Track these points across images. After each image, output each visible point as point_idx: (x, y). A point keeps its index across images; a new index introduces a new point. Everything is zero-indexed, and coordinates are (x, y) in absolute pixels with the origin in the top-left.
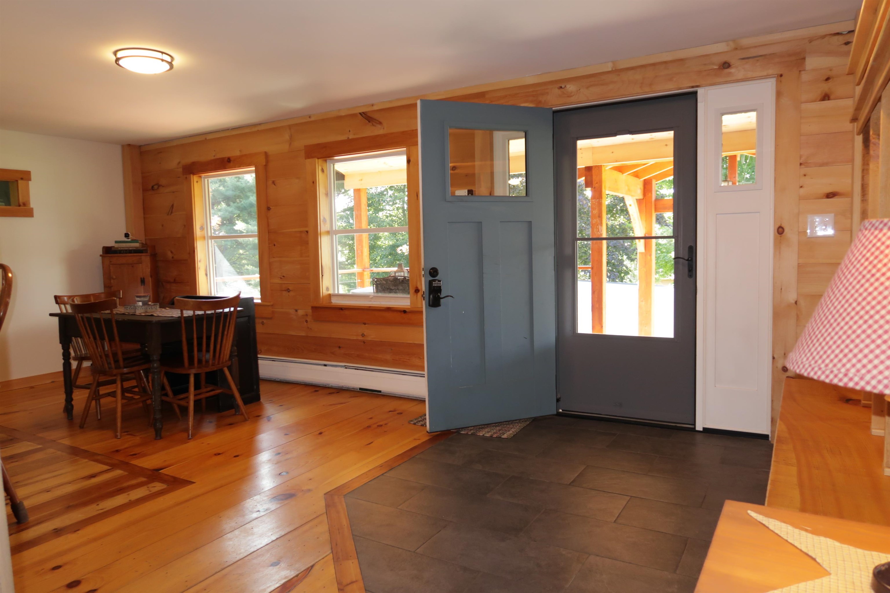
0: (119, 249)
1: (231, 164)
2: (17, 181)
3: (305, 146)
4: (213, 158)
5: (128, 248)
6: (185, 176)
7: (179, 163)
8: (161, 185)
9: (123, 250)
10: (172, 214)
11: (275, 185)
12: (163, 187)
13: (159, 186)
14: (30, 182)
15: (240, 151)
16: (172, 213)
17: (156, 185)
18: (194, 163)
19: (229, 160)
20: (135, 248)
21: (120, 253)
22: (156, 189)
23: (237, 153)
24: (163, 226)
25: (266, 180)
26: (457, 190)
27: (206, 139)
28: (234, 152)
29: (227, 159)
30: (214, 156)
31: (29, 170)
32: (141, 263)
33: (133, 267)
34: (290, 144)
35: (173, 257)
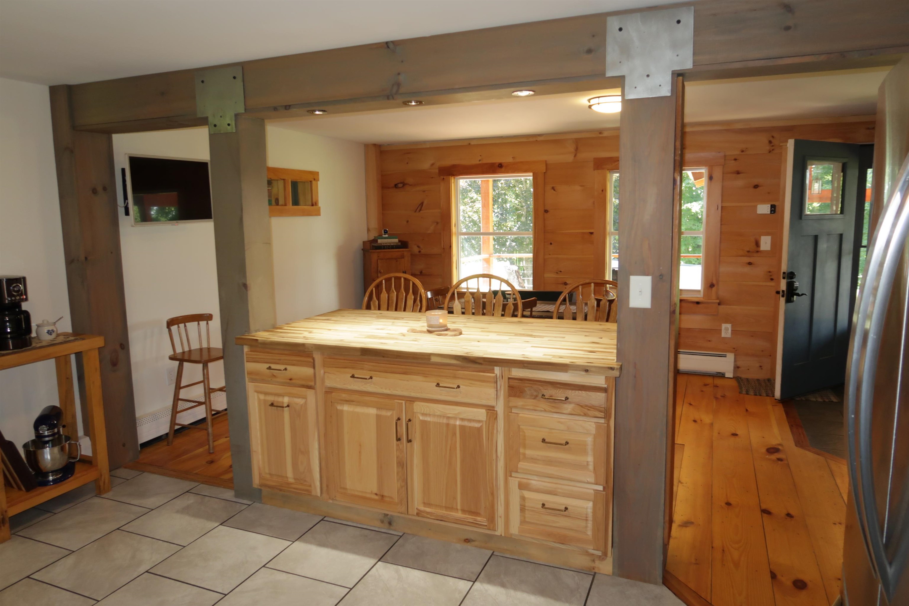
0: (383, 244)
1: (503, 169)
2: (311, 181)
3: (595, 159)
4: (478, 162)
5: (389, 243)
6: (442, 177)
7: (432, 165)
8: (406, 184)
9: (387, 246)
10: (421, 212)
11: (554, 190)
12: (410, 185)
13: (404, 184)
14: (318, 182)
15: (513, 158)
16: (420, 210)
17: (401, 183)
18: (454, 166)
19: (500, 166)
20: (395, 244)
21: (384, 249)
22: (400, 187)
23: (510, 160)
24: (408, 222)
25: (544, 185)
26: (759, 204)
27: (470, 144)
28: (506, 159)
29: (497, 164)
30: (480, 161)
31: (317, 171)
32: (404, 258)
33: (397, 261)
34: (575, 156)
35: (420, 252)
